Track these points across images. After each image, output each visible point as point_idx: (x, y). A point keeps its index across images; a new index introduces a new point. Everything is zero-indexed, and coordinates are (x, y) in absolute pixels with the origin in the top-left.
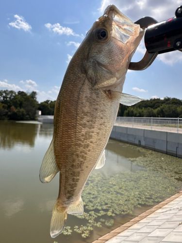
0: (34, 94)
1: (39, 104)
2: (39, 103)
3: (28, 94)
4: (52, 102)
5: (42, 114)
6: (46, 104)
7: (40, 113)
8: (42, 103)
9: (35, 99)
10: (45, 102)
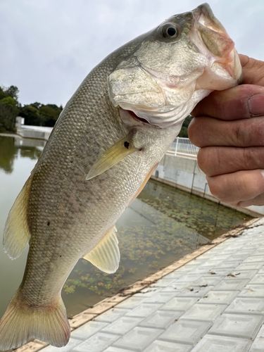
0: (13, 89)
1: (21, 108)
2: (23, 106)
3: (4, 90)
4: (43, 105)
5: (26, 123)
6: (34, 108)
7: (23, 121)
8: (26, 106)
9: (15, 98)
10: (32, 105)
